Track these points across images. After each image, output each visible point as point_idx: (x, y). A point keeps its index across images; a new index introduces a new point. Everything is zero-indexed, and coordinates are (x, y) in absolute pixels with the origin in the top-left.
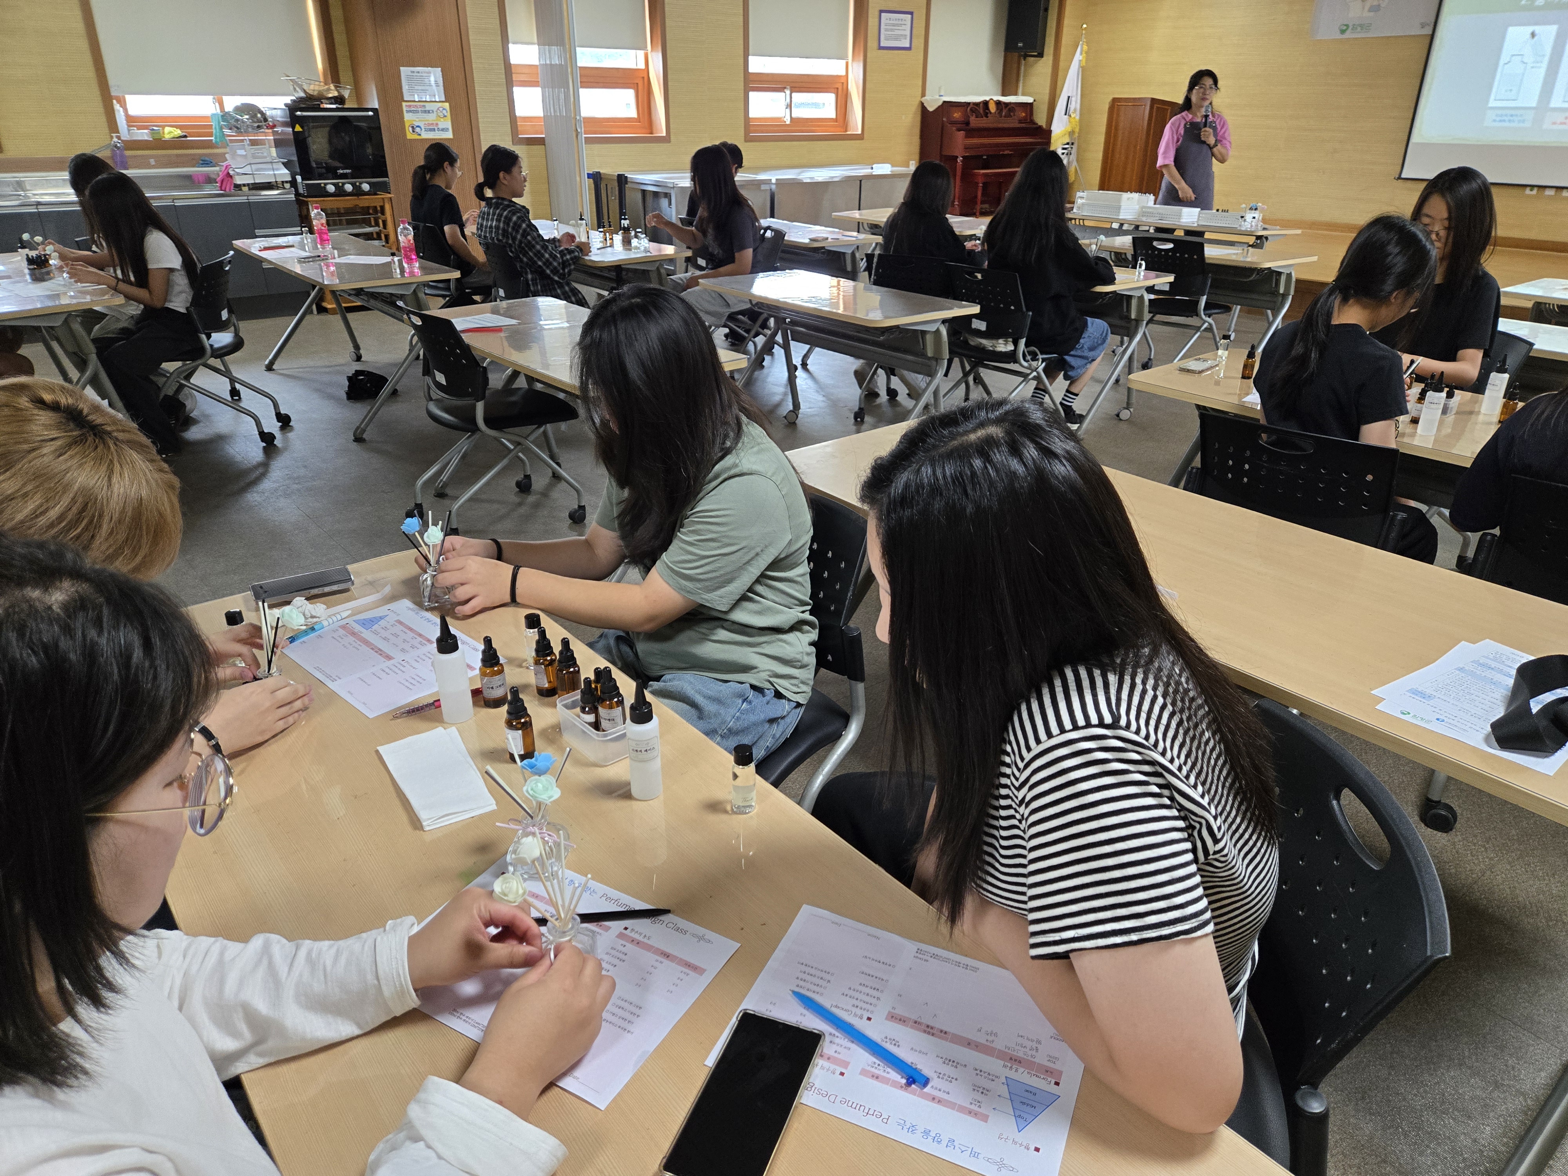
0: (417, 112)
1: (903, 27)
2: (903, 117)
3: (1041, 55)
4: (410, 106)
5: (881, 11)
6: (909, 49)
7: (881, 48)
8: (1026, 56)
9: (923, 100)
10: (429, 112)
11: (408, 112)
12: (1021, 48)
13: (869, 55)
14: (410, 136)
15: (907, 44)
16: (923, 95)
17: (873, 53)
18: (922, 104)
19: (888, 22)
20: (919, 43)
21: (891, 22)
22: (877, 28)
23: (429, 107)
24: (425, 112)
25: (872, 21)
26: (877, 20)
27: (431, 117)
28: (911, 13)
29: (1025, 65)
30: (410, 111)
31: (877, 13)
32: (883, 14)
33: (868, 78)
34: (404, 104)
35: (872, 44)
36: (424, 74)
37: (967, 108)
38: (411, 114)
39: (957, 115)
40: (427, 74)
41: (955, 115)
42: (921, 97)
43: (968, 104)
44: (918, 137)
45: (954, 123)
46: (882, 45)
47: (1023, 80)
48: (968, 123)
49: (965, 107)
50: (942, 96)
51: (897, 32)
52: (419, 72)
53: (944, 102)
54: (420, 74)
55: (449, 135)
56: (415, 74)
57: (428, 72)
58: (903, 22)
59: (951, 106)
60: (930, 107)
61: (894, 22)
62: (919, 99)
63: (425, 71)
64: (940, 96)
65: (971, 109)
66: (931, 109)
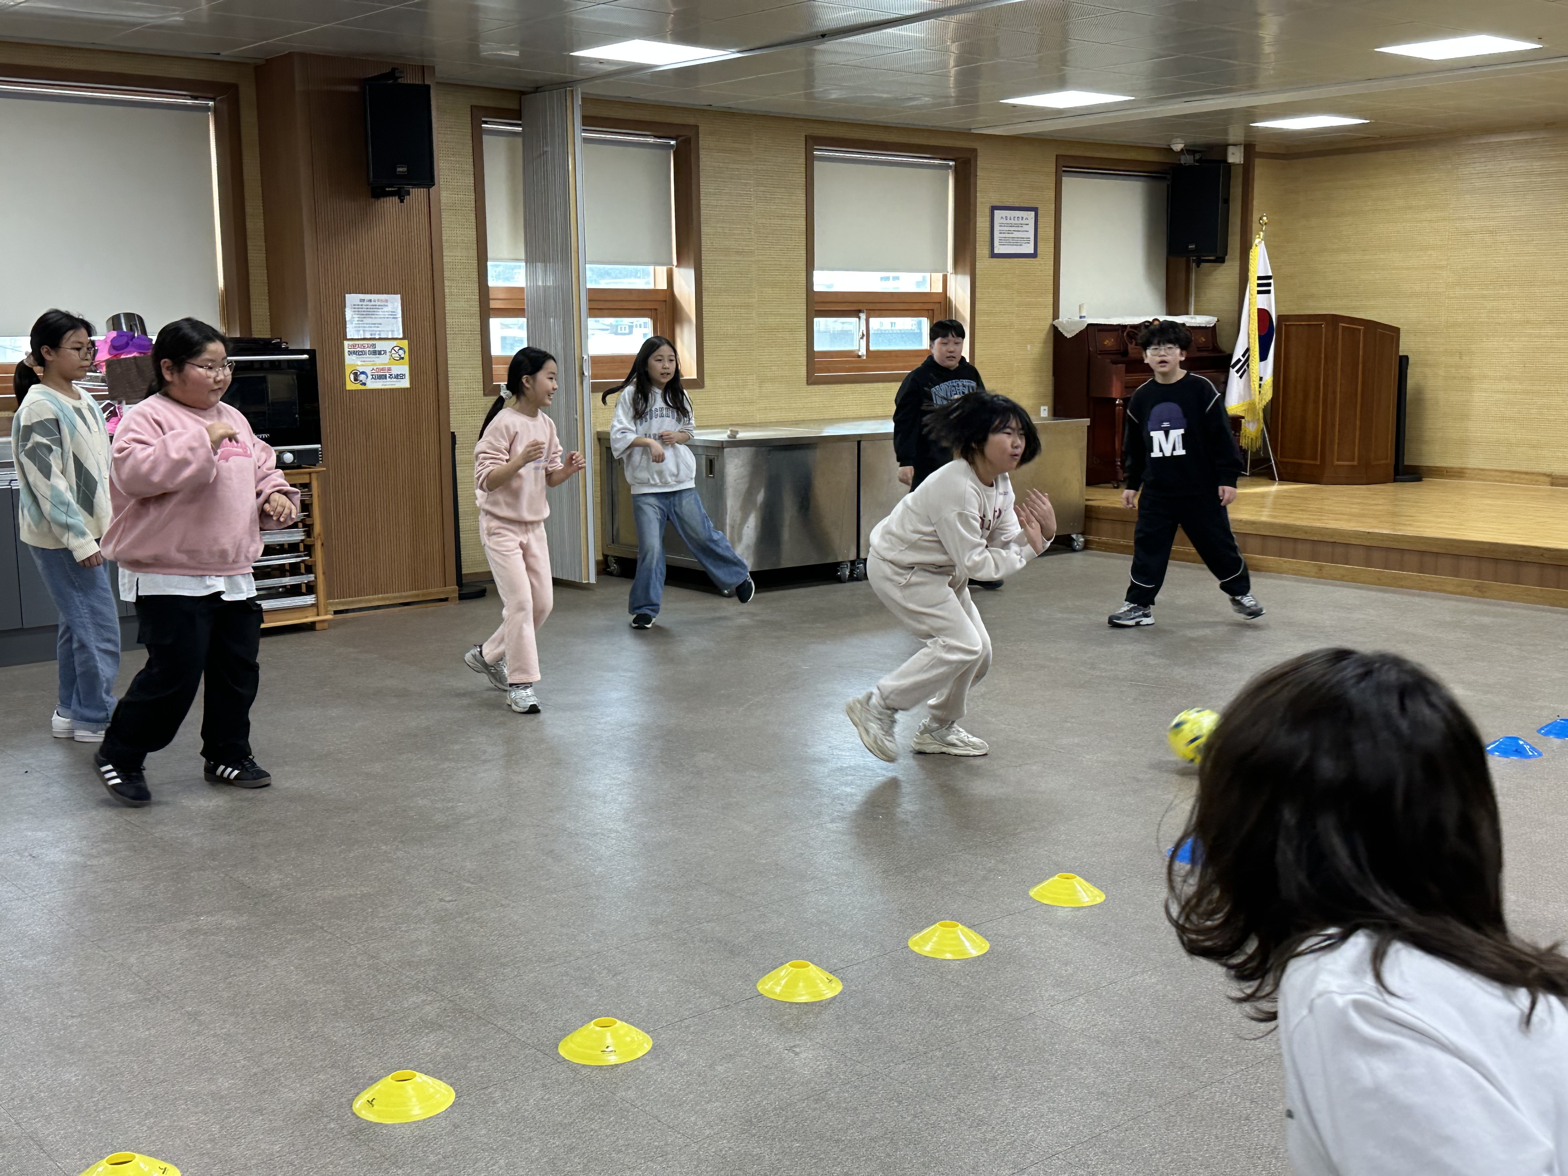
0: (362, 353)
1: (1025, 228)
2: (1029, 347)
3: (1221, 260)
4: (354, 346)
5: (994, 208)
6: (1034, 255)
7: (993, 255)
8: (1199, 262)
9: (1056, 322)
11: (350, 353)
12: (1192, 251)
13: (978, 265)
14: (351, 386)
15: (1030, 249)
16: (1056, 315)
17: (983, 263)
18: (1055, 329)
19: (1004, 221)
20: (1046, 249)
21: (1009, 221)
22: (988, 230)
23: (380, 346)
24: (374, 353)
25: (982, 223)
26: (988, 219)
27: (384, 359)
28: (1035, 210)
29: (1196, 272)
30: (355, 353)
31: (987, 211)
32: (997, 213)
33: (978, 295)
34: (346, 343)
35: (982, 250)
36: (377, 303)
37: (1123, 332)
38: (354, 357)
39: (1109, 342)
40: (379, 303)
41: (1106, 343)
42: (1054, 319)
43: (1124, 327)
44: (1051, 373)
45: (1105, 353)
46: (996, 251)
47: (1195, 293)
48: (1125, 353)
49: (1120, 331)
50: (1084, 317)
51: (1016, 235)
52: (370, 301)
53: (1089, 325)
54: (373, 303)
55: (405, 383)
56: (365, 303)
57: (382, 301)
58: (1024, 222)
59: (1099, 331)
60: (1068, 332)
61: (1012, 221)
62: (1050, 321)
63: (378, 300)
64: (1081, 317)
65: (1128, 334)
66: (1069, 336)
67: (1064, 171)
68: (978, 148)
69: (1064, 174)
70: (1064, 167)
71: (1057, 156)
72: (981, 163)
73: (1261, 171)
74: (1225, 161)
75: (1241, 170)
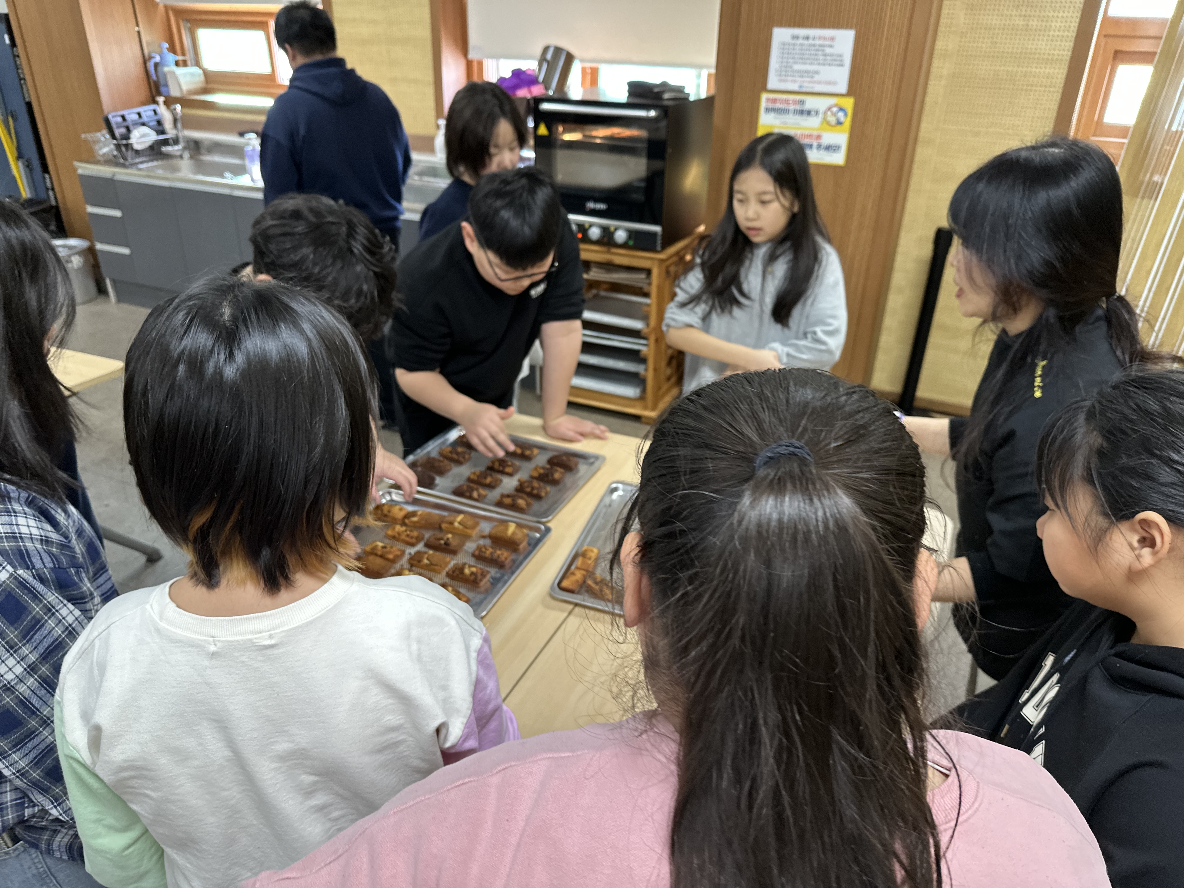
0: (785, 111)
4: (774, 101)
10: (809, 113)
11: (768, 110)
23: (811, 103)
24: (802, 112)
27: (813, 123)
30: (773, 110)
34: (764, 96)
36: (817, 42)
38: (772, 115)
40: (821, 42)
52: (807, 38)
54: (811, 42)
55: (839, 159)
56: (800, 41)
57: (825, 38)
63: (820, 38)
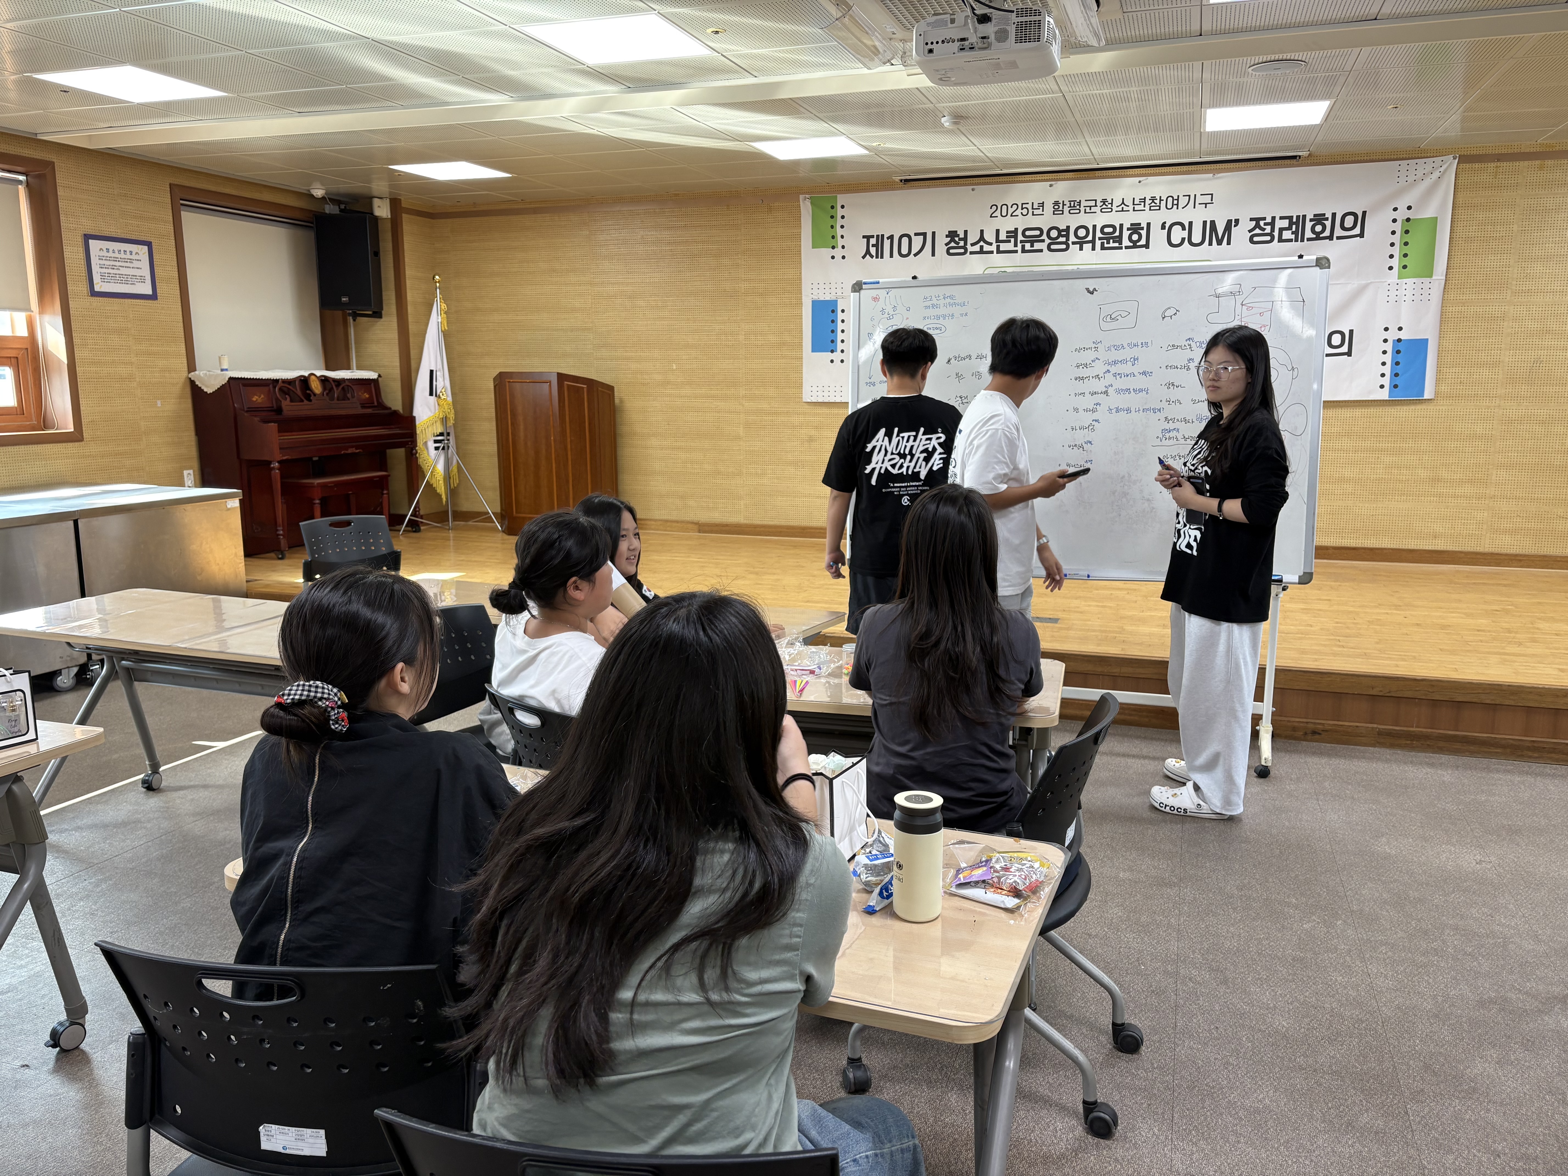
1: (136, 264)
2: (159, 403)
3: (378, 314)
5: (87, 237)
6: (154, 297)
7: (94, 294)
8: (355, 316)
9: (192, 375)
12: (345, 304)
13: (72, 304)
15: (147, 290)
16: (192, 367)
17: (79, 302)
18: (192, 383)
19: (105, 253)
20: (169, 290)
21: (111, 254)
22: (83, 262)
25: (72, 253)
26: (81, 250)
28: (149, 244)
29: (355, 326)
31: (80, 240)
32: (93, 243)
33: (76, 341)
35: (77, 287)
37: (275, 387)
39: (258, 398)
41: (254, 399)
42: (189, 372)
43: (275, 381)
44: (192, 433)
45: (254, 410)
46: (97, 288)
47: (356, 348)
48: (279, 410)
49: (271, 386)
50: (226, 370)
51: (123, 271)
53: (231, 379)
58: (134, 257)
59: (244, 385)
60: (207, 386)
61: (116, 255)
62: (184, 373)
64: (222, 370)
65: (280, 389)
66: (209, 390)
67: (182, 205)
68: (55, 161)
69: (182, 207)
70: (181, 199)
71: (170, 185)
72: (61, 179)
73: (410, 228)
74: (372, 214)
75: (389, 226)
